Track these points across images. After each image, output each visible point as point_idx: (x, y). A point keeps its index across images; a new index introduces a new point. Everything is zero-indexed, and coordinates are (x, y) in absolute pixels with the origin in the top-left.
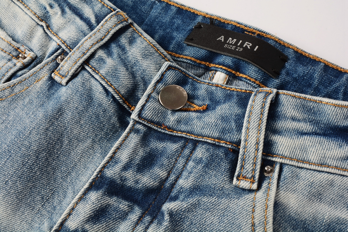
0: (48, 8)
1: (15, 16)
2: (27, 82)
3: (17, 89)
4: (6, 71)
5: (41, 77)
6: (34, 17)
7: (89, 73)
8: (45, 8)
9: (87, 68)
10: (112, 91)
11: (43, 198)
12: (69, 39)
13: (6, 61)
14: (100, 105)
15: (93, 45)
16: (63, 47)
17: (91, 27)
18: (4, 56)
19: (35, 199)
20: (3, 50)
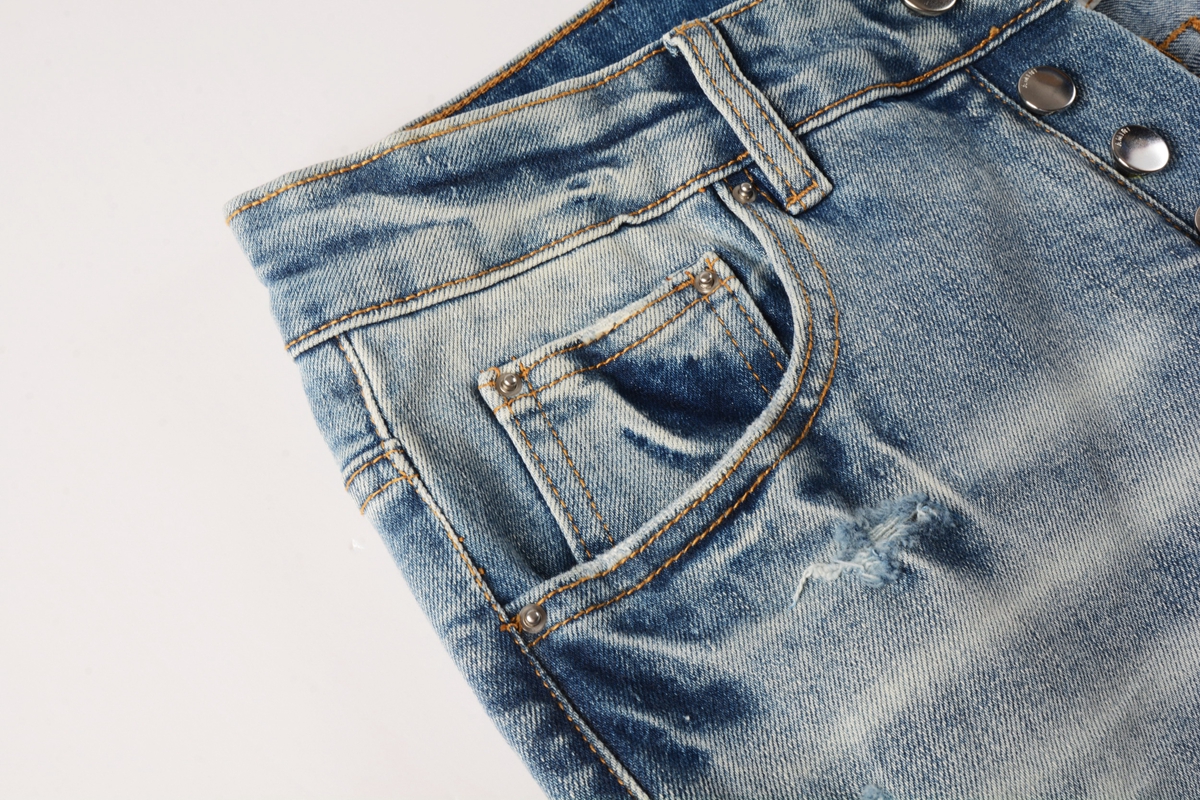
0: (583, 192)
2: (800, 262)
4: (743, 319)
5: (792, 232)
6: (593, 235)
7: (816, 129)
8: (579, 201)
9: (805, 129)
10: (877, 92)
11: (1090, 288)
12: (703, 157)
15: (749, 99)
16: (714, 177)
17: (696, 101)
18: (693, 316)
19: (1089, 304)
20: (670, 321)
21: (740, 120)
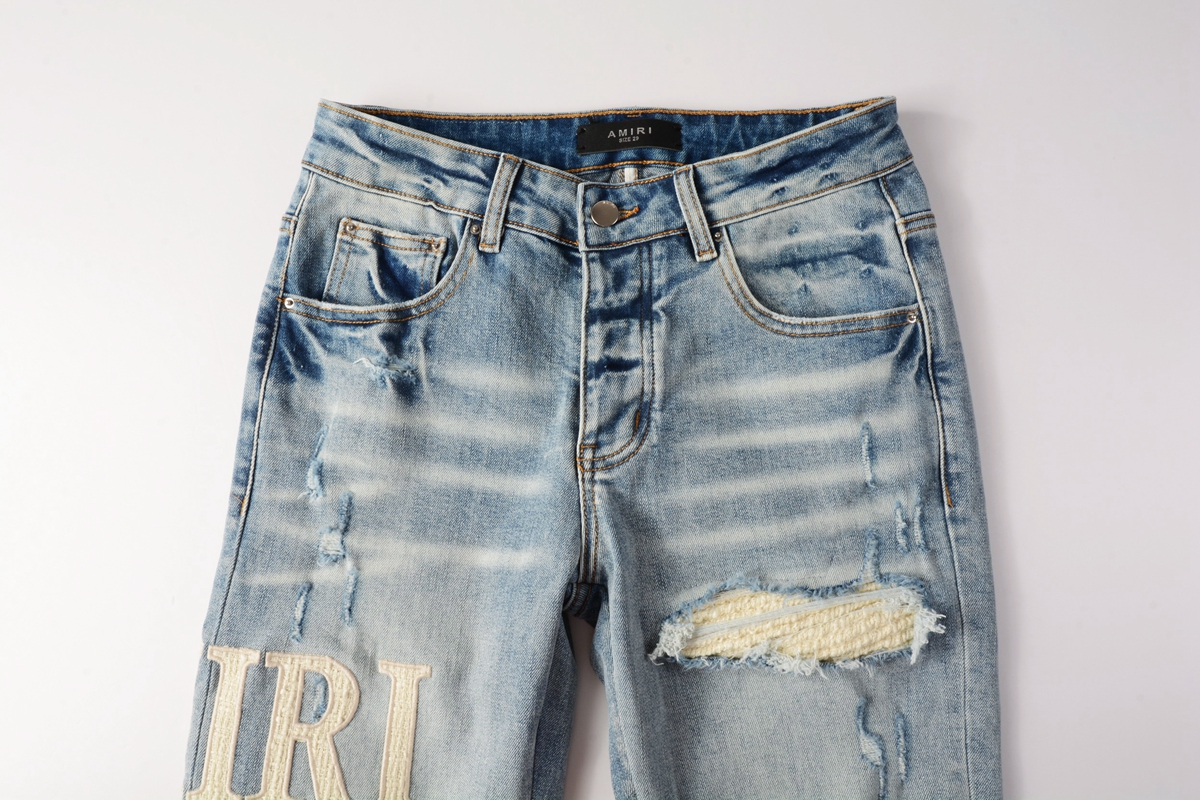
0: (426, 185)
1: (394, 209)
3: (458, 278)
4: (431, 268)
5: (471, 255)
6: (417, 201)
7: (514, 229)
8: (423, 187)
9: (508, 225)
10: (545, 235)
11: (546, 356)
12: (472, 206)
13: (423, 258)
14: (543, 254)
15: (502, 201)
16: (470, 216)
17: (488, 185)
18: (418, 254)
20: (411, 249)
21: (491, 205)
